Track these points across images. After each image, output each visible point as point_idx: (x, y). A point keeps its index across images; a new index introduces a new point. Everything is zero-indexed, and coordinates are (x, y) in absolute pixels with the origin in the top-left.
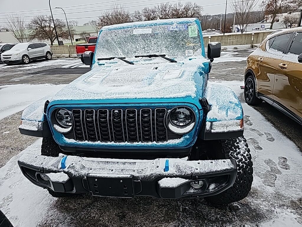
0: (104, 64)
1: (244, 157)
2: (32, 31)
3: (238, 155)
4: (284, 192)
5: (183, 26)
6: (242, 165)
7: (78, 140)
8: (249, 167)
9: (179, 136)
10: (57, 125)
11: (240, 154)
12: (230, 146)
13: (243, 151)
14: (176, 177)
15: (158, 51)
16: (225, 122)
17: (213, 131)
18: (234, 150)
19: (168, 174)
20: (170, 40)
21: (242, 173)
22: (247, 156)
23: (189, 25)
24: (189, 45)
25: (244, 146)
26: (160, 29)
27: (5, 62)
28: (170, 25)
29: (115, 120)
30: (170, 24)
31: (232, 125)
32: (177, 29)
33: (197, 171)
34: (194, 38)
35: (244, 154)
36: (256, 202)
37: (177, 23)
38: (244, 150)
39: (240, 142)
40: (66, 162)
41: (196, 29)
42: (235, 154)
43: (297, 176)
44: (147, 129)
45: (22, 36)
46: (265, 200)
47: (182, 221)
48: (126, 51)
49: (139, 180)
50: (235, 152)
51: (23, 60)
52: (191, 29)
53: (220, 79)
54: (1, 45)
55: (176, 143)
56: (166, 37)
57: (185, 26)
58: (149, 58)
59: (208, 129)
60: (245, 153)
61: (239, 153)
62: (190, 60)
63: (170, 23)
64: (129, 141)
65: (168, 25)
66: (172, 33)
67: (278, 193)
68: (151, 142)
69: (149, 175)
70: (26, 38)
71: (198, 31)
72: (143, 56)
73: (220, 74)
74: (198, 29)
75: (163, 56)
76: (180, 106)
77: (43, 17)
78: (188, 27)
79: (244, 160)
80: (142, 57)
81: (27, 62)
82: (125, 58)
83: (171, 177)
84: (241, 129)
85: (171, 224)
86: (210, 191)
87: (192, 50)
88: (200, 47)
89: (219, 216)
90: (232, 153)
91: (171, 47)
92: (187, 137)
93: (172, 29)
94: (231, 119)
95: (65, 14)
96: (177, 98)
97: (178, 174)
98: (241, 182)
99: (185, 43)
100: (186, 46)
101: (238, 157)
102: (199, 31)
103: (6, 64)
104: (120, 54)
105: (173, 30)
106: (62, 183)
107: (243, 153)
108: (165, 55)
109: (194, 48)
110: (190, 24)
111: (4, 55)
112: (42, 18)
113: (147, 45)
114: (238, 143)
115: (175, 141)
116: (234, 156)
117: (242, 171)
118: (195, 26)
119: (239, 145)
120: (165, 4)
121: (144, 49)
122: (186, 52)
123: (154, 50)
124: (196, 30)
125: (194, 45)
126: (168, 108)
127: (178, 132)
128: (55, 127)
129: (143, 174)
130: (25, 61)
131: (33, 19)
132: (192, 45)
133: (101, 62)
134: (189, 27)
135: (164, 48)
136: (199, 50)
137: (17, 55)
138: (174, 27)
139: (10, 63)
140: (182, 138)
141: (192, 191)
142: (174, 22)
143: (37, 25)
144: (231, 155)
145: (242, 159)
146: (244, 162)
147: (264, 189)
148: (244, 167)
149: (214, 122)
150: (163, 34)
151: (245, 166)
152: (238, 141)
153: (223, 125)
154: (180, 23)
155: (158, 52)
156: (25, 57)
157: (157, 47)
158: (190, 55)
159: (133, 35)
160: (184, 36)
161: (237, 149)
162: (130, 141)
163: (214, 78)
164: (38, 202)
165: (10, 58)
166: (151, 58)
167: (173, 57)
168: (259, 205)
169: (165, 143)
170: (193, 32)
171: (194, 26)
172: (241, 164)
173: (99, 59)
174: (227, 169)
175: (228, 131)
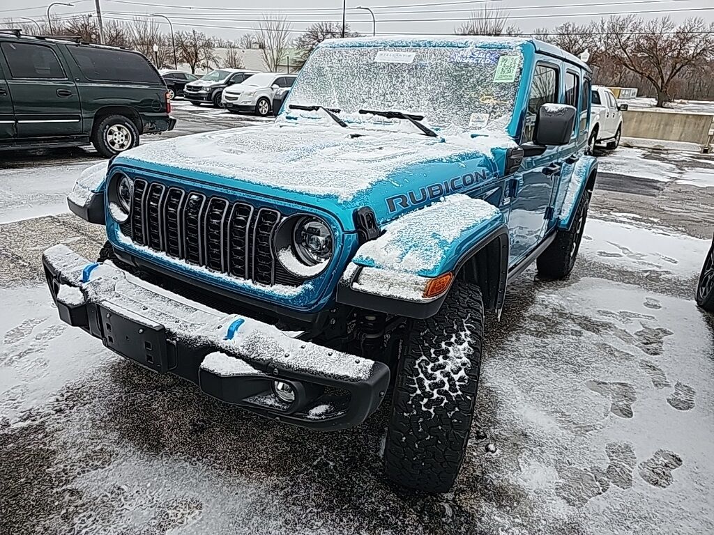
0: (296, 119)
1: (451, 380)
2: (303, 52)
3: (436, 371)
4: (594, 528)
5: (488, 55)
6: (438, 398)
7: (135, 242)
8: (457, 409)
9: (296, 280)
10: (118, 205)
11: (443, 370)
12: (426, 345)
13: (453, 367)
14: (237, 357)
15: (410, 107)
16: (389, 273)
17: (355, 285)
18: (433, 356)
19: (227, 347)
20: (445, 84)
21: (433, 416)
22: (458, 381)
23: (503, 53)
24: (485, 102)
25: (463, 355)
26: (433, 56)
27: (226, 106)
28: (459, 49)
29: (190, 214)
30: (460, 47)
31: (402, 284)
32: (471, 61)
33: (283, 360)
34: (503, 87)
35: (452, 374)
36: (499, 519)
37: (476, 47)
38: (460, 365)
39: (457, 343)
40: (92, 272)
41: (517, 65)
42: (429, 367)
43: (671, 510)
44: (240, 248)
45: (277, 59)
46: (525, 524)
47: (299, 483)
48: (347, 96)
49: (174, 341)
50: (432, 362)
51: (257, 106)
52: (503, 64)
53: (674, 226)
54: (230, 73)
55: (287, 295)
56: (439, 77)
57: (492, 54)
58: (386, 119)
59: (345, 279)
60: (456, 373)
61: (442, 367)
62: (473, 136)
63: (460, 45)
64: (231, 271)
65: (454, 48)
66: (457, 68)
67: (573, 525)
68: (243, 279)
69: (194, 337)
70: (288, 66)
71: (519, 70)
72: (374, 113)
73: (683, 216)
74: (521, 66)
75: (415, 119)
76: (307, 212)
77: (330, 26)
78: (498, 59)
79: (447, 387)
80: (372, 115)
81: (264, 113)
82: (339, 111)
83: (229, 354)
84: (421, 298)
85: (272, 478)
86: (308, 417)
87: (488, 115)
88: (509, 111)
89: (382, 509)
90: (423, 360)
91: (442, 100)
92: (309, 286)
93: (459, 58)
94: (406, 270)
95: (374, 21)
96: (306, 194)
97: (244, 352)
98: (428, 438)
99: (476, 96)
100: (477, 103)
101: (433, 376)
102: (521, 70)
103: (227, 111)
104: (333, 101)
105: (461, 61)
106: (69, 307)
107: (452, 371)
108: (421, 118)
109: (492, 111)
110: (507, 50)
111: (227, 92)
112: (328, 28)
113: (392, 88)
114: (450, 344)
115: (286, 290)
116: (424, 369)
117: (434, 411)
118: (517, 57)
119: (450, 348)
120: (621, 19)
121: (382, 98)
122: (472, 118)
123: (403, 102)
124: (516, 67)
125: (497, 104)
126: (284, 211)
127: (294, 272)
128: (111, 208)
129: (186, 333)
130: (260, 110)
131: (310, 28)
132: (491, 102)
133: (294, 113)
134: (501, 57)
135: (424, 101)
136: (503, 117)
137: (250, 94)
138: (465, 55)
139: (235, 109)
140: (301, 287)
141: (270, 401)
142: (471, 43)
143: (314, 42)
144: (419, 364)
145: (443, 383)
146: (446, 391)
147: (544, 502)
148: (442, 405)
149: (366, 268)
150: (437, 68)
151: (446, 403)
152: (453, 340)
153: (383, 280)
154: (483, 47)
155: (409, 109)
156: (264, 102)
157: (411, 96)
158: (479, 125)
159: (374, 63)
160: (482, 78)
161: (441, 358)
162: (210, 267)
163: (656, 220)
164: (93, 352)
165: (236, 98)
166: (391, 120)
167: (437, 124)
168: (500, 529)
169: (267, 289)
170: (506, 72)
171: (515, 57)
172: (436, 396)
173: (291, 107)
174: (347, 377)
175: (389, 294)
